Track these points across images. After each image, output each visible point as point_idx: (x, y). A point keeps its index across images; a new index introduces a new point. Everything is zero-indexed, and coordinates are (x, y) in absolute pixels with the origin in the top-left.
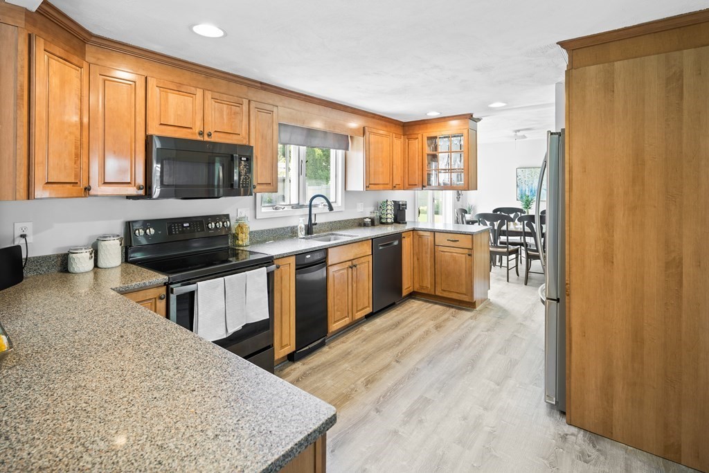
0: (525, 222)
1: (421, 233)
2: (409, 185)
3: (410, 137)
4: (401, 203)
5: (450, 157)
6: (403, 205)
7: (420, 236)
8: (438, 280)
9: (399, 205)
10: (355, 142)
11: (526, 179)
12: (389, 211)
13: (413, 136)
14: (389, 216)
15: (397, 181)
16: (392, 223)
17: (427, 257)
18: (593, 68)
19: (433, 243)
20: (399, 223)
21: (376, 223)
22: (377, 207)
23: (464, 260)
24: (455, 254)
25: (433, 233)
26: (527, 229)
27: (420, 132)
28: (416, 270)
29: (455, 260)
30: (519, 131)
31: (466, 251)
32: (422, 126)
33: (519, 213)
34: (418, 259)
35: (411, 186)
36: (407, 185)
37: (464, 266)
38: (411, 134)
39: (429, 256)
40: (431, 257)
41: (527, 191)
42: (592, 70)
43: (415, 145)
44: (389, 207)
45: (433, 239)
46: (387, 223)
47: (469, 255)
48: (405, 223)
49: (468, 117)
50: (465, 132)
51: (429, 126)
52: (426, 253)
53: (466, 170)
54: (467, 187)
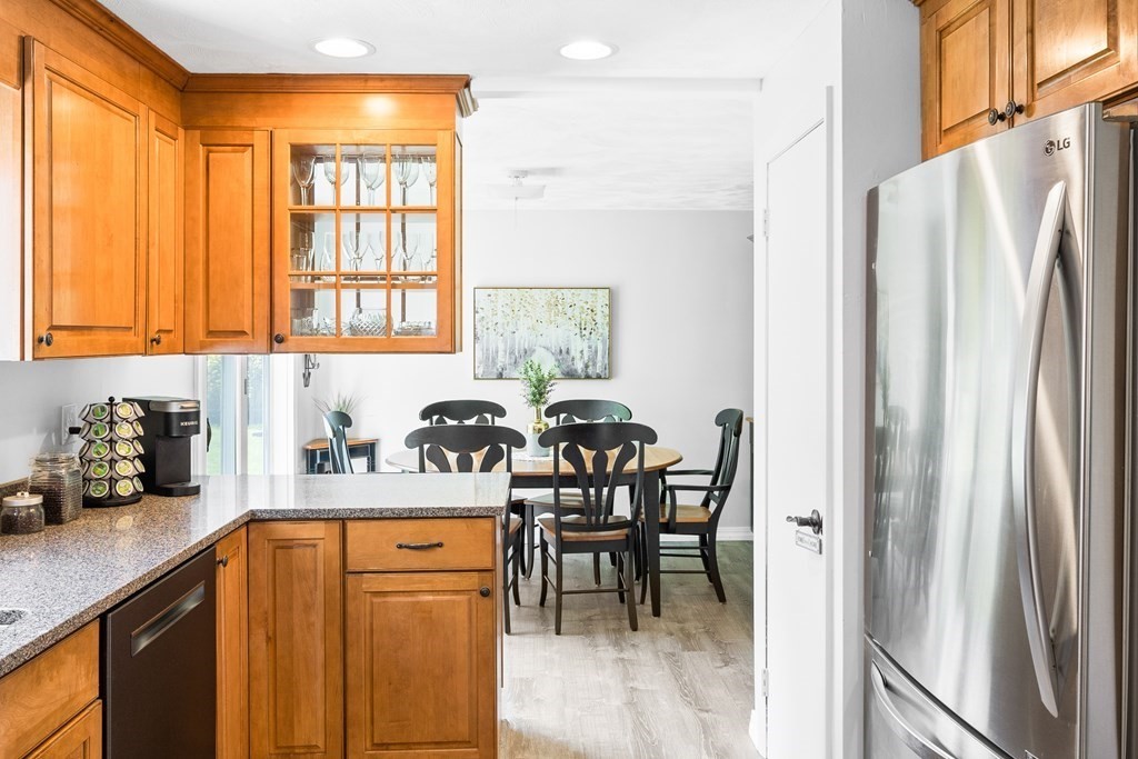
0: (562, 445)
1: (286, 530)
2: (210, 333)
3: (216, 137)
4: (175, 408)
6: (184, 416)
7: (286, 545)
8: (359, 708)
9: (168, 415)
11: (499, 319)
12: (122, 449)
13: (230, 137)
14: (125, 468)
15: (163, 317)
16: (135, 498)
17: (310, 625)
19: (337, 563)
20: (168, 493)
21: (68, 507)
22: (58, 431)
23: (461, 614)
24: (430, 598)
25: (336, 527)
26: (566, 467)
27: (260, 121)
28: (263, 686)
29: (427, 616)
30: (525, 173)
31: (473, 581)
32: (267, 100)
33: (489, 416)
34: (271, 640)
35: (219, 336)
36: (201, 335)
38: (223, 128)
39: (317, 619)
40: (326, 623)
41: (501, 353)
43: (238, 173)
44: (125, 431)
45: (335, 548)
46: (112, 502)
47: (485, 594)
48: (196, 491)
49: (454, 89)
50: (442, 149)
51: (299, 101)
52: (308, 608)
53: (447, 281)
54: (448, 342)
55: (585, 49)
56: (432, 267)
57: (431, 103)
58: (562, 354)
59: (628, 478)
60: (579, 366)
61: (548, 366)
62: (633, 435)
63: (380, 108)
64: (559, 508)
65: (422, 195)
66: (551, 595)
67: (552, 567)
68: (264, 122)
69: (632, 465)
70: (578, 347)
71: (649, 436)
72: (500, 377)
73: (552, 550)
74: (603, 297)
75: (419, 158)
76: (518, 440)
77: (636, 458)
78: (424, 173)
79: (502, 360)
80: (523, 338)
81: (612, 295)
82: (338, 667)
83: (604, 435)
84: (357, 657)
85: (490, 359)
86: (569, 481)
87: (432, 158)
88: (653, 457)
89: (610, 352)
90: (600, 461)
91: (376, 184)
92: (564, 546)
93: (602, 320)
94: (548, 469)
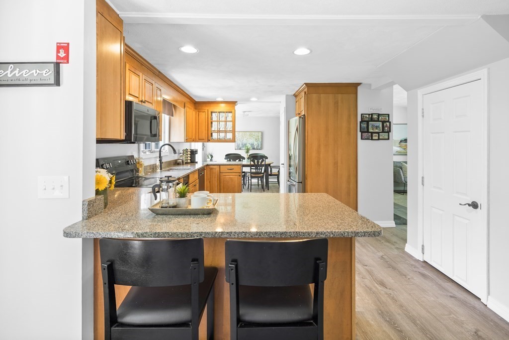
1: (212, 167)
2: (199, 139)
3: (200, 110)
4: (194, 150)
5: (226, 125)
6: (196, 151)
7: (212, 169)
10: (178, 112)
11: (240, 138)
13: (202, 110)
17: (215, 180)
18: (315, 95)
19: (219, 172)
20: (193, 162)
23: (236, 179)
24: (232, 176)
25: (219, 166)
26: (252, 163)
27: (206, 108)
29: (231, 179)
31: (238, 174)
32: (207, 105)
34: (210, 182)
37: (237, 182)
40: (217, 180)
42: (314, 96)
43: (203, 116)
44: (189, 153)
45: (219, 169)
46: (188, 163)
47: (240, 176)
48: (197, 162)
49: (234, 103)
50: (233, 111)
51: (212, 105)
52: (215, 178)
53: (234, 132)
54: (233, 140)
55: (253, 99)
56: (231, 129)
57: (231, 105)
58: (252, 145)
59: (263, 165)
60: (256, 147)
61: (249, 146)
62: (264, 157)
63: (223, 105)
64: (251, 173)
65: (230, 119)
66: (250, 188)
67: (250, 181)
68: (207, 108)
69: (264, 163)
70: (255, 143)
71: (267, 158)
72: (240, 149)
73: (250, 179)
74: (260, 134)
75: (230, 112)
76: (244, 158)
77: (264, 162)
78: (230, 115)
79: (240, 146)
80: (245, 142)
81: (262, 133)
82: (219, 186)
83: (259, 157)
84: (222, 185)
85: (238, 146)
86: (253, 166)
87: (231, 112)
88: (267, 162)
89: (262, 144)
90: (258, 162)
91: (222, 117)
92: (252, 177)
93: (260, 138)
94: (249, 163)
